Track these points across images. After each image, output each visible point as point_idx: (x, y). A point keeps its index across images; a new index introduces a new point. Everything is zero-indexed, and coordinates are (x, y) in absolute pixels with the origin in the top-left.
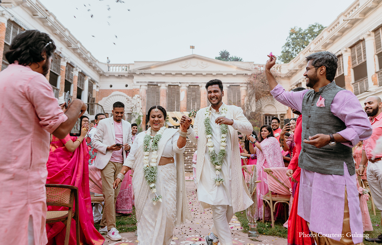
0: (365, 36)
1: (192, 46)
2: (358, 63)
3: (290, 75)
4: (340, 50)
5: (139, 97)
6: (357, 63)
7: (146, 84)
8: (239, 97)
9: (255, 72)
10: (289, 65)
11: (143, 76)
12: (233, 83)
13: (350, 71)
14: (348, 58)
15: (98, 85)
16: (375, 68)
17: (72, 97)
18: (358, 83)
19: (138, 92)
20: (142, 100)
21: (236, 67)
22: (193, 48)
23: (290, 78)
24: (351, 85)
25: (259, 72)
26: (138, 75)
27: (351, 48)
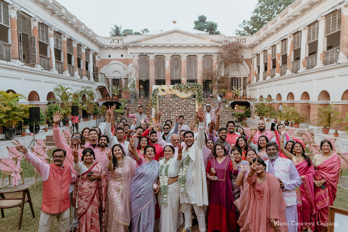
0: (302, 29)
1: (175, 21)
2: (297, 48)
3: (253, 46)
4: (286, 35)
5: (133, 66)
6: (296, 47)
7: (138, 55)
8: (211, 64)
9: (225, 44)
10: (252, 37)
11: (135, 48)
12: (208, 53)
13: (291, 53)
14: (291, 42)
15: (99, 56)
16: (306, 54)
17: (82, 70)
18: (295, 63)
19: (132, 61)
20: (135, 68)
21: (209, 40)
22: (175, 23)
23: (253, 48)
24: (291, 63)
25: (228, 44)
26: (131, 47)
27: (294, 34)
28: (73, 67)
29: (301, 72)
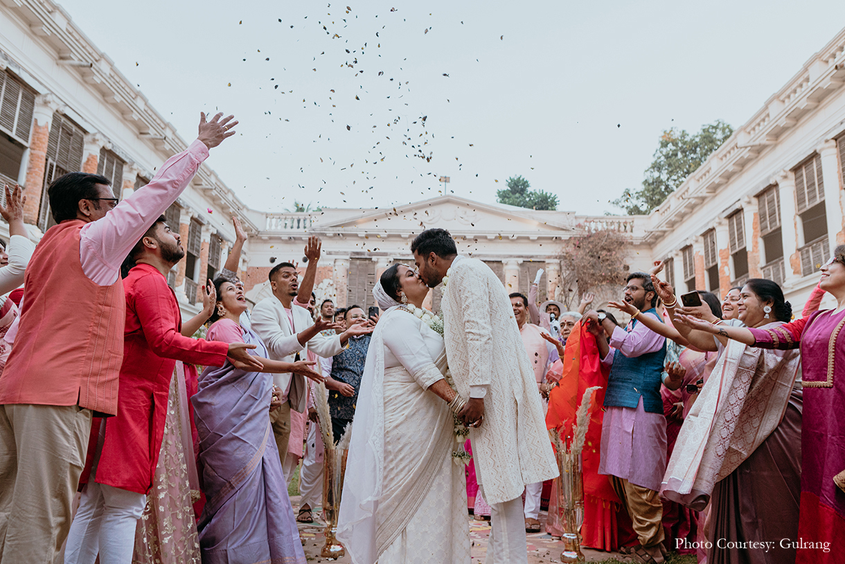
0: (777, 178)
1: (445, 177)
2: (771, 228)
3: (652, 240)
4: (739, 200)
5: (331, 285)
6: (769, 228)
7: (348, 257)
8: (543, 286)
9: (577, 233)
10: (650, 218)
11: (341, 239)
12: (532, 257)
13: (757, 242)
14: (752, 217)
15: (246, 259)
16: (796, 240)
17: (197, 285)
18: (771, 267)
19: (330, 273)
20: (338, 290)
21: (536, 223)
22: (446, 181)
23: (652, 246)
24: (759, 270)
25: (586, 234)
26: (330, 237)
27: (758, 196)
28: (172, 272)
29: (791, 286)
